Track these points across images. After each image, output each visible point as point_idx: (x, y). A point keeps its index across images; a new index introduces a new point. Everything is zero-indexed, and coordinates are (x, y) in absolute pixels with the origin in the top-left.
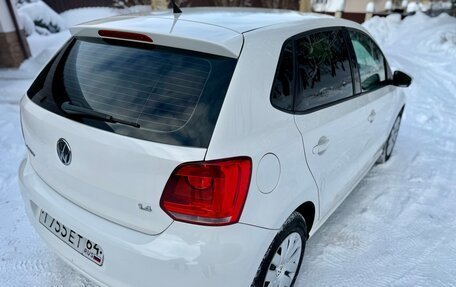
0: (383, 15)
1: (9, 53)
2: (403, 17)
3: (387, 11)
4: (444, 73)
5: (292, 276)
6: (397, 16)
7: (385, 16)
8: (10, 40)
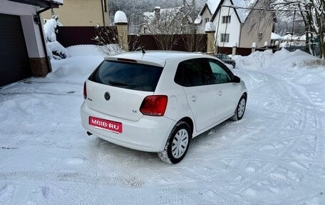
0: (262, 50)
1: (41, 68)
2: (274, 52)
3: (265, 47)
4: (291, 83)
5: (185, 149)
6: (271, 51)
7: (263, 50)
8: (42, 62)
